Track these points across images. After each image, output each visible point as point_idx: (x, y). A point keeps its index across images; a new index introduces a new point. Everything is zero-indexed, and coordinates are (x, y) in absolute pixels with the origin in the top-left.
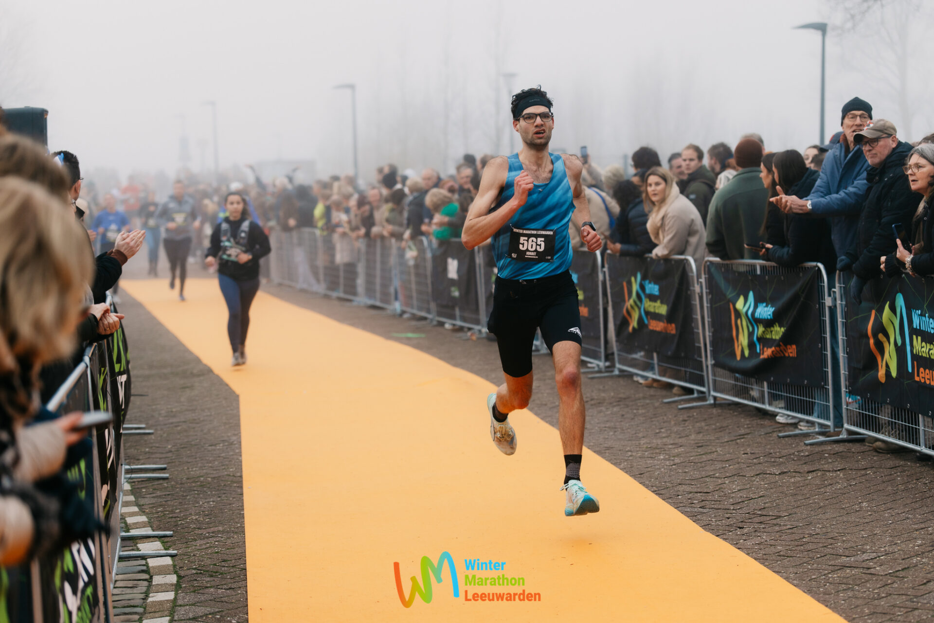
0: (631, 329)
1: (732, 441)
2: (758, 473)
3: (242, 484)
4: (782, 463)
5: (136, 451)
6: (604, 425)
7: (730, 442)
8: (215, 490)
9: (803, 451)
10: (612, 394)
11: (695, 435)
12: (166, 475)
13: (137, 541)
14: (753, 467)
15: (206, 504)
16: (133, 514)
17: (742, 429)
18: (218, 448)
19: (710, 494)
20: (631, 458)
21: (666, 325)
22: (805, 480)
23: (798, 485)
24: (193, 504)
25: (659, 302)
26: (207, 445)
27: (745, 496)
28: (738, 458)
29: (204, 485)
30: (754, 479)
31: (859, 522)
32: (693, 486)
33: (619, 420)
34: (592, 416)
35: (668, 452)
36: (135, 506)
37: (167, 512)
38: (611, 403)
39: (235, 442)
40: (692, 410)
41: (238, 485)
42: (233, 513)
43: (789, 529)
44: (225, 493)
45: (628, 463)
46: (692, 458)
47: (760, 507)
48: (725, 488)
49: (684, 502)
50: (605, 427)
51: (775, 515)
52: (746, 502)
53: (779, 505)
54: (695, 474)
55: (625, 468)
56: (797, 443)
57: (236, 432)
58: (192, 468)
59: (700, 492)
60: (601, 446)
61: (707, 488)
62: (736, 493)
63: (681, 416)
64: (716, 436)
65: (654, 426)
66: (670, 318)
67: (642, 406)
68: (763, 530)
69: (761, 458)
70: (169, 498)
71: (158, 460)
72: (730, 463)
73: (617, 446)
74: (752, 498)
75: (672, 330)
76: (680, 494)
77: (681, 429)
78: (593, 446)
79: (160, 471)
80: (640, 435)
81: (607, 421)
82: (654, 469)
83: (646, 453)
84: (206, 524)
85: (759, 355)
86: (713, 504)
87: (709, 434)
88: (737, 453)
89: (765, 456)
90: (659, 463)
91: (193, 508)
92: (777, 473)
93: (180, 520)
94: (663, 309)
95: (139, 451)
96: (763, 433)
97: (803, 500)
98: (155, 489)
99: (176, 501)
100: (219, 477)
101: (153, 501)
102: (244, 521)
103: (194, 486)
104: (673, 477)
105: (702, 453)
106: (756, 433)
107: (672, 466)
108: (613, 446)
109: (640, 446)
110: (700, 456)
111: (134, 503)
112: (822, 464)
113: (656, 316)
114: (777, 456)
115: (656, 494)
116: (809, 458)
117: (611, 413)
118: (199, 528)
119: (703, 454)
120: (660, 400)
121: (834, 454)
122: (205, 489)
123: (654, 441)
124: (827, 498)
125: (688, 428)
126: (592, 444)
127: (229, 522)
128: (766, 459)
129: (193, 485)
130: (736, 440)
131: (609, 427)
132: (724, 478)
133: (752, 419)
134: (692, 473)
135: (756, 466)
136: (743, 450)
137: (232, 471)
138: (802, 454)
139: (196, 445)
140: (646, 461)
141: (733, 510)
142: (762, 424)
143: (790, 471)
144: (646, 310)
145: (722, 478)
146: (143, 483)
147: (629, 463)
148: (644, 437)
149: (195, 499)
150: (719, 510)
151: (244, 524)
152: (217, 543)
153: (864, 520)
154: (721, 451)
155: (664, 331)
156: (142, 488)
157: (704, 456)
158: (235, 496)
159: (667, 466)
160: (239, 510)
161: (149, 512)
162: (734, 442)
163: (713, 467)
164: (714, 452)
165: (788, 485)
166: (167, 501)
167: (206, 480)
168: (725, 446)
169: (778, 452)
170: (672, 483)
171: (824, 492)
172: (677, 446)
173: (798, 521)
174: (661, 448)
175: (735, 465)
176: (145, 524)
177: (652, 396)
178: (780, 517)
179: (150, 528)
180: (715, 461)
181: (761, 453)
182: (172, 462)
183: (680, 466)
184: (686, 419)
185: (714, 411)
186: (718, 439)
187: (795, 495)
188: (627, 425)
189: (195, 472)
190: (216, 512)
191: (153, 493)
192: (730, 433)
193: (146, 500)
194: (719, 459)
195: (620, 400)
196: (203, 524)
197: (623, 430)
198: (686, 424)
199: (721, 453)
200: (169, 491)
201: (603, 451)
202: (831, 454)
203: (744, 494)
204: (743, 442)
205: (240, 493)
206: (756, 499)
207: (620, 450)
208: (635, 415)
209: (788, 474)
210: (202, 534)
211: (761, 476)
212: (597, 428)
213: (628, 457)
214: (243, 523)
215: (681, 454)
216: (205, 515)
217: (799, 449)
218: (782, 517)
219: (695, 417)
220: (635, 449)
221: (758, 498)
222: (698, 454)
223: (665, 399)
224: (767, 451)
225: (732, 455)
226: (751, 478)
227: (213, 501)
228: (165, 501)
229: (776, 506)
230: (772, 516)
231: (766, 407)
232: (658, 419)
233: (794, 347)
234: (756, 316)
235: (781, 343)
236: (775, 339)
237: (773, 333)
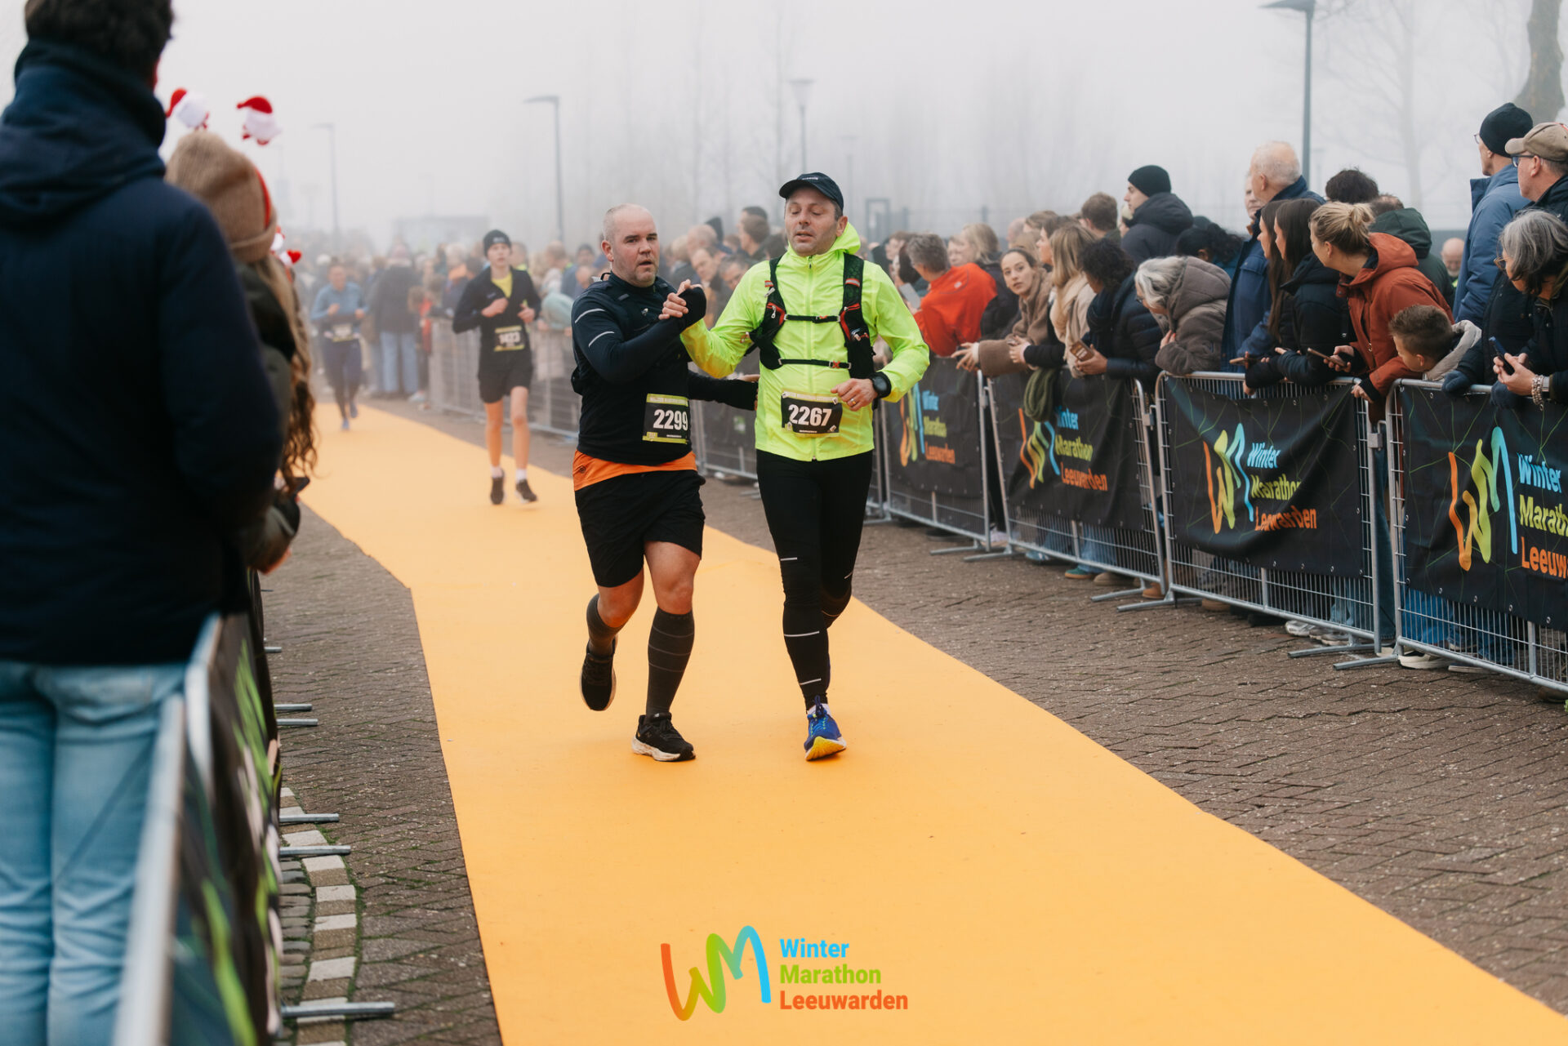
0: (1032, 482)
1: (1216, 663)
2: (1269, 715)
3: (438, 734)
4: (1304, 699)
6: (1002, 638)
7: (1213, 665)
9: (1334, 679)
10: (1007, 587)
11: (1154, 653)
12: (313, 720)
14: (1260, 707)
15: (383, 767)
17: (1228, 643)
18: (389, 675)
19: (1199, 750)
20: (1057, 691)
21: (1090, 476)
22: (1347, 727)
23: (1338, 736)
24: (363, 767)
25: (1079, 440)
26: (370, 670)
27: (1256, 753)
28: (1232, 691)
29: (376, 736)
30: (1265, 725)
31: (1449, 796)
32: (1168, 738)
33: (1027, 629)
34: (981, 622)
35: (1117, 681)
37: (323, 782)
38: (1008, 602)
39: (417, 666)
40: (1143, 612)
41: (430, 736)
42: (430, 783)
43: (1338, 808)
44: (411, 750)
45: (1055, 698)
46: (1158, 691)
47: (1285, 773)
48: (1220, 741)
49: (1160, 763)
50: (1006, 641)
51: (1311, 784)
52: (1260, 764)
53: (1313, 768)
54: (1168, 718)
55: (1052, 708)
56: (1321, 666)
57: (416, 650)
58: (353, 709)
59: (1182, 748)
60: (1006, 671)
61: (1191, 740)
62: (1241, 748)
63: (1125, 623)
64: (1188, 656)
65: (1084, 639)
66: (1098, 465)
67: (1059, 606)
68: (1296, 810)
69: (1270, 691)
70: (322, 757)
71: (295, 695)
72: (1221, 699)
73: (1033, 671)
74: (1268, 757)
75: (1101, 485)
76: (1150, 751)
77: (1129, 643)
78: (993, 670)
79: (301, 714)
80: (1065, 653)
81: (1007, 631)
82: (1099, 710)
83: (1082, 683)
84: (389, 801)
85: (1253, 525)
86: (1207, 767)
87: (1177, 652)
88: (1228, 682)
89: (1275, 687)
90: (1106, 699)
91: (365, 774)
92: (1301, 716)
93: (347, 795)
94: (1086, 453)
96: (1263, 651)
97: (1352, 761)
98: (297, 743)
99: (335, 762)
100: (399, 723)
101: (297, 762)
103: (360, 739)
104: (1134, 722)
105: (1172, 683)
106: (1252, 650)
107: (1127, 704)
108: (1026, 672)
109: (1070, 672)
110: (1171, 688)
112: (1370, 701)
113: (1075, 463)
114: (1294, 688)
115: (1111, 750)
116: (1346, 692)
118: (379, 808)
119: (1174, 685)
120: (1086, 597)
121: (1386, 685)
122: (378, 743)
123: (1092, 664)
124: (1388, 757)
125: (1139, 641)
126: (990, 668)
127: (427, 798)
128: (1277, 693)
129: (359, 736)
130: (1222, 661)
131: (1012, 641)
132: (1216, 724)
133: (1239, 627)
134: (1162, 716)
135: (1264, 703)
136: (1238, 679)
137: (418, 714)
138: (1335, 685)
139: (354, 670)
140: (1083, 695)
141: (1242, 776)
142: (1258, 636)
143: (1320, 713)
144: (1058, 453)
145: (1212, 724)
147: (1058, 700)
148: (1071, 657)
149: (364, 760)
150: (1219, 777)
152: (411, 833)
153: (1457, 793)
154: (1202, 679)
155: (1088, 487)
157: (1176, 688)
158: (430, 754)
159: (1119, 704)
160: (440, 777)
161: (294, 782)
162: (1219, 665)
163: (1195, 706)
164: (1191, 681)
165: (1321, 736)
166: (320, 762)
167: (378, 727)
168: (1207, 671)
169: (1296, 681)
170: (1133, 733)
171: (1381, 747)
172: (1129, 672)
173: (1349, 792)
174: (1104, 675)
175: (1229, 702)
176: (290, 800)
177: (1071, 590)
178: (1318, 788)
179: (299, 808)
180: (1196, 695)
181: (1268, 683)
182: (320, 699)
183: (1141, 705)
184: (1134, 627)
185: (1177, 614)
186: (1192, 659)
187: (1336, 752)
188: (1041, 637)
189: (359, 714)
190: (402, 780)
191: (296, 750)
192: (1209, 650)
194: (1202, 693)
195: (1022, 597)
196: (385, 801)
197: (1036, 646)
198: (1135, 637)
199: (1203, 682)
200: (321, 746)
201: (1013, 680)
202: (1381, 685)
203: (1253, 750)
204: (1234, 665)
205: (435, 749)
206: (1275, 759)
207: (1038, 678)
208: (1050, 621)
209: (1318, 718)
210: (386, 817)
211: (1275, 720)
212: (992, 642)
213: (1054, 690)
214: (448, 800)
215: (1138, 685)
216: (386, 786)
217: (1327, 676)
218: (1324, 788)
219: (1148, 623)
220: (1063, 676)
221: (1278, 756)
222: (1166, 684)
223: (1094, 594)
224: (1277, 680)
225: (1222, 687)
226: (1259, 724)
227: (395, 763)
228: (317, 763)
229: (1310, 770)
230: (1307, 786)
231: (1266, 609)
232: (1088, 626)
233: (1313, 512)
234: (1249, 465)
235: (1293, 507)
236: (1281, 501)
237: (1277, 490)
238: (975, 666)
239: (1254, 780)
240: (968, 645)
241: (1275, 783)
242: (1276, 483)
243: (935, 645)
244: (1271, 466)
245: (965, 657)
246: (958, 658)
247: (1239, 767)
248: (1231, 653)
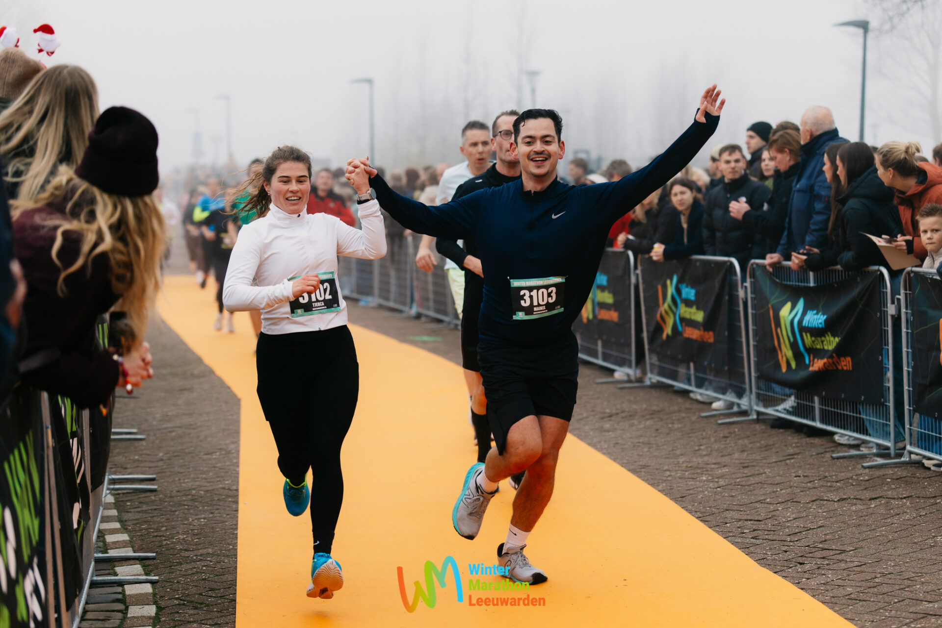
0: (664, 336)
1: (780, 461)
2: (814, 499)
3: (238, 499)
4: (839, 488)
5: (124, 459)
6: (637, 441)
7: (778, 463)
8: (207, 505)
9: (861, 474)
10: (644, 406)
11: (739, 454)
12: (155, 487)
13: (115, 563)
14: (808, 492)
15: (196, 521)
16: (113, 531)
17: (790, 448)
18: (214, 457)
19: (763, 523)
20: (669, 478)
21: (702, 333)
22: (867, 508)
23: (860, 514)
24: (182, 521)
25: (695, 307)
26: (202, 454)
27: (802, 526)
28: (790, 481)
29: (196, 499)
30: (810, 505)
32: (742, 513)
33: (654, 435)
34: (623, 430)
35: (709, 473)
36: (116, 521)
37: (152, 530)
38: (643, 416)
39: (233, 451)
40: (734, 426)
41: (233, 500)
42: (225, 533)
43: (857, 566)
44: (218, 509)
45: (666, 483)
46: (738, 480)
47: (821, 540)
48: (778, 516)
49: (734, 531)
50: (639, 443)
51: (839, 549)
52: (804, 533)
53: (842, 537)
54: (743, 499)
55: (664, 490)
56: (853, 465)
57: (235, 440)
58: (184, 480)
59: (751, 520)
60: (635, 464)
61: (757, 515)
62: (792, 522)
63: (722, 432)
64: (762, 456)
65: (692, 443)
66: (707, 325)
67: (678, 420)
68: (827, 567)
69: (816, 481)
70: (156, 513)
71: (147, 469)
72: (782, 486)
73: (654, 464)
74: (810, 528)
75: (709, 338)
76: (728, 522)
77: (723, 446)
78: (627, 463)
79: (148, 482)
80: (678, 452)
81: (641, 436)
82: (696, 492)
83: (687, 473)
84: (194, 545)
85: (809, 366)
86: (767, 535)
87: (754, 453)
88: (788, 475)
89: (820, 480)
90: (702, 484)
91: (181, 525)
92: (836, 500)
93: (165, 540)
94: (699, 316)
95: (128, 459)
96: (814, 454)
97: (869, 532)
98: (141, 503)
99: (163, 516)
100: (213, 490)
101: (138, 516)
102: (237, 543)
103: (185, 501)
104: (719, 501)
105: (749, 474)
106: (807, 453)
107: (716, 488)
108: (649, 464)
109: (679, 465)
110: (748, 478)
111: (116, 518)
112: (885, 491)
113: (692, 323)
114: (833, 480)
115: (701, 521)
116: (869, 483)
117: (645, 427)
118: (186, 550)
119: (750, 476)
120: (697, 414)
121: (897, 479)
122: (196, 504)
123: (695, 460)
124: (895, 530)
125: (730, 445)
126: (625, 461)
127: (221, 543)
128: (821, 483)
129: (184, 498)
130: (785, 460)
131: (643, 443)
132: (777, 504)
133: (799, 437)
134: (739, 497)
135: (811, 490)
136: (794, 473)
137: (228, 484)
138: (862, 478)
139: (190, 453)
140: (686, 481)
141: (790, 541)
142: (811, 443)
143: (850, 498)
144: (682, 316)
145: (773, 504)
146: (129, 495)
147: (668, 484)
148: (682, 455)
149: (184, 515)
150: (775, 542)
151: (237, 546)
152: (204, 568)
154: (770, 472)
155: (699, 339)
156: (127, 501)
157: (751, 478)
158: (230, 512)
159: (710, 488)
160: (232, 529)
161: (132, 530)
162: (783, 463)
164: (762, 474)
165: (849, 514)
166: (153, 516)
167: (199, 493)
168: (774, 467)
169: (834, 476)
170: (718, 509)
171: (890, 523)
172: (720, 466)
173: (866, 556)
174: (703, 468)
175: (787, 489)
176: (125, 543)
177: (687, 409)
178: (844, 551)
179: (131, 549)
180: (764, 484)
181: (815, 476)
182: (163, 472)
183: (725, 489)
184: (727, 435)
185: (758, 427)
186: (765, 458)
187: (859, 525)
188: (663, 440)
189: (187, 484)
190: (206, 531)
191: (138, 507)
192: (777, 452)
193: (130, 515)
194: (768, 482)
195: (654, 413)
196: (191, 545)
197: (659, 446)
198: (728, 442)
199: (770, 474)
200: (156, 505)
201: (638, 470)
202: (894, 479)
203: (800, 523)
204: (793, 463)
205: (234, 509)
206: (815, 530)
207: (657, 469)
208: (671, 430)
209: (848, 501)
210: (189, 556)
211: (817, 502)
212: (629, 443)
213: (667, 477)
214: (236, 544)
215: (726, 475)
216: (194, 535)
217: (856, 472)
218: (847, 551)
219: (737, 433)
220: (674, 468)
221: (817, 528)
222: (744, 475)
223: (702, 412)
224: (821, 474)
225: (783, 478)
226: (806, 505)
227: (204, 518)
228: (151, 517)
229: (839, 538)
230: (836, 550)
231: (818, 424)
232: (697, 434)
233: (849, 359)
234: (804, 324)
235: (834, 355)
236: (828, 351)
237: (825, 343)
238: (615, 460)
239: (799, 545)
240: (612, 445)
241: (813, 547)
242: (823, 338)
243: (590, 444)
244: (820, 326)
245: (609, 453)
246: (604, 454)
247: (789, 535)
248: (792, 455)
